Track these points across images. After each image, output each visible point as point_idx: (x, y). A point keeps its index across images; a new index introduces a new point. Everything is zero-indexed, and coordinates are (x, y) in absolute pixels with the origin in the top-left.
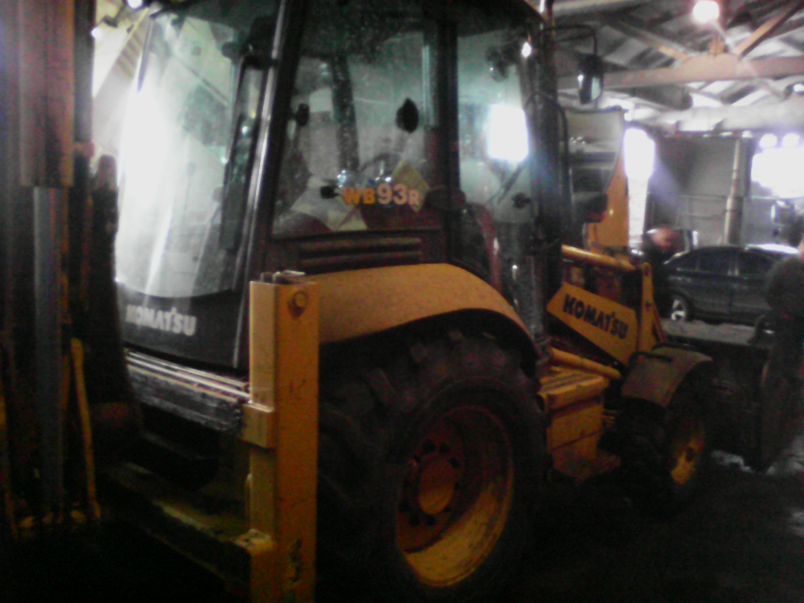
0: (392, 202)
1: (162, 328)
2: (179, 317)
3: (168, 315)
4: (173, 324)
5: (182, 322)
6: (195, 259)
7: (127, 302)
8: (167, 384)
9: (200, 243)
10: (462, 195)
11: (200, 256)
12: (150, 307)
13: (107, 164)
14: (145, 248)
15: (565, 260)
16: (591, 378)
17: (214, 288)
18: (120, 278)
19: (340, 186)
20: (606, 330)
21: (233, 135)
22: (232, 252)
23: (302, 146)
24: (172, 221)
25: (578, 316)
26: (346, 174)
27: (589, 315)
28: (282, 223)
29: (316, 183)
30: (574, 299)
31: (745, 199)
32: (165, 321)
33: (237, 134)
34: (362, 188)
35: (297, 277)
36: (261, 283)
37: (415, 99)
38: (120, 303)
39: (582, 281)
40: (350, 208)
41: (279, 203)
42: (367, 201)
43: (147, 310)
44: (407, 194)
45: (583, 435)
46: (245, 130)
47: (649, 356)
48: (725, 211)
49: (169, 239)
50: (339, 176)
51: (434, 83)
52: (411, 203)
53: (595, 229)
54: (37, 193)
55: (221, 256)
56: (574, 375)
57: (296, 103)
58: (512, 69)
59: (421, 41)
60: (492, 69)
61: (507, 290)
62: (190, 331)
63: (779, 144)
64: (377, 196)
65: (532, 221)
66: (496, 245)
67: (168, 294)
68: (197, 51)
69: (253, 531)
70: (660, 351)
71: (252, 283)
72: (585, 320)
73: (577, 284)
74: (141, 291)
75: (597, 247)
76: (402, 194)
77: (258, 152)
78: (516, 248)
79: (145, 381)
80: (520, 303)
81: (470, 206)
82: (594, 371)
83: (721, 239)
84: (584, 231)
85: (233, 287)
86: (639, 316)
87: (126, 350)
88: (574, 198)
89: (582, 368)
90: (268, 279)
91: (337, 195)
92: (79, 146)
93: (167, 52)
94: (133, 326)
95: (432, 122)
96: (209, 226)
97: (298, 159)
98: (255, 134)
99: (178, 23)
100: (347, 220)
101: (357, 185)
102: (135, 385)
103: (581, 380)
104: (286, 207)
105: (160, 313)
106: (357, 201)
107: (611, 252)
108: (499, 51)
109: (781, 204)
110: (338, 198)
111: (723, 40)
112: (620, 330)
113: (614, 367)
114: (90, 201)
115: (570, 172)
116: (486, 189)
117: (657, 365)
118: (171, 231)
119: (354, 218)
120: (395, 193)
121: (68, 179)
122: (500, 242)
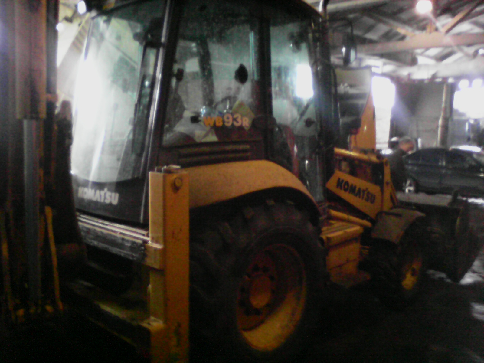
0: (233, 125)
1: (99, 200)
2: (108, 194)
3: (102, 193)
4: (105, 198)
5: (111, 197)
6: (118, 159)
7: (79, 185)
8: (102, 233)
9: (121, 150)
10: (274, 120)
11: (121, 158)
12: (92, 188)
13: (66, 105)
14: (89, 153)
15: (338, 157)
16: (352, 227)
17: (129, 177)
18: (74, 171)
19: (202, 116)
20: (363, 198)
21: (140, 86)
22: (140, 155)
23: (180, 93)
24: (105, 137)
25: (346, 190)
26: (206, 108)
27: (352, 190)
28: (168, 138)
29: (188, 114)
30: (343, 181)
31: (450, 120)
32: (101, 196)
33: (142, 85)
34: (215, 117)
35: (177, 169)
36: (155, 173)
37: (245, 64)
38: (74, 186)
39: (348, 169)
40: (208, 128)
41: (167, 126)
42: (217, 124)
43: (90, 190)
44: (242, 120)
45: (348, 261)
46: (147, 83)
47: (388, 214)
48: (438, 127)
49: (103, 149)
50: (201, 110)
51: (257, 55)
52: (244, 125)
53: (355, 139)
54: (25, 123)
55: (133, 157)
56: (344, 226)
57: (176, 68)
58: (304, 46)
59: (249, 30)
60: (291, 45)
61: (302, 176)
62: (115, 202)
63: (470, 85)
64: (223, 122)
65: (316, 135)
66: (295, 149)
67: (103, 180)
68: (119, 38)
69: (152, 318)
70: (395, 211)
71: (150, 173)
72: (349, 193)
73: (344, 171)
74: (86, 178)
75: (356, 149)
76: (239, 120)
77: (154, 96)
78: (307, 150)
79: (88, 231)
80: (310, 183)
81: (280, 126)
82: (354, 223)
83: (436, 143)
84: (348, 140)
85: (140, 175)
86: (382, 191)
87: (78, 214)
88: (341, 121)
89: (348, 221)
90: (159, 171)
91: (200, 121)
92: (49, 96)
93: (102, 37)
94: (82, 200)
95: (256, 77)
96: (126, 140)
97: (178, 100)
98: (152, 86)
99: (108, 21)
100: (206, 135)
101: (212, 115)
102: (83, 234)
103: (347, 228)
104: (170, 129)
105: (98, 192)
106: (212, 124)
107: (365, 152)
108: (295, 35)
109: (472, 122)
110: (202, 123)
111: (434, 23)
112: (371, 198)
113: (368, 220)
114: (56, 127)
115: (339, 105)
116: (289, 116)
117: (393, 219)
118: (104, 143)
119: (210, 135)
120: (235, 120)
121: (43, 115)
122: (297, 147)
